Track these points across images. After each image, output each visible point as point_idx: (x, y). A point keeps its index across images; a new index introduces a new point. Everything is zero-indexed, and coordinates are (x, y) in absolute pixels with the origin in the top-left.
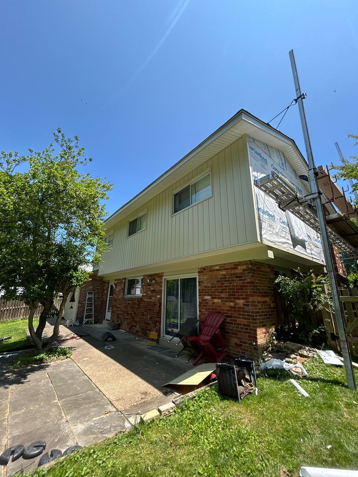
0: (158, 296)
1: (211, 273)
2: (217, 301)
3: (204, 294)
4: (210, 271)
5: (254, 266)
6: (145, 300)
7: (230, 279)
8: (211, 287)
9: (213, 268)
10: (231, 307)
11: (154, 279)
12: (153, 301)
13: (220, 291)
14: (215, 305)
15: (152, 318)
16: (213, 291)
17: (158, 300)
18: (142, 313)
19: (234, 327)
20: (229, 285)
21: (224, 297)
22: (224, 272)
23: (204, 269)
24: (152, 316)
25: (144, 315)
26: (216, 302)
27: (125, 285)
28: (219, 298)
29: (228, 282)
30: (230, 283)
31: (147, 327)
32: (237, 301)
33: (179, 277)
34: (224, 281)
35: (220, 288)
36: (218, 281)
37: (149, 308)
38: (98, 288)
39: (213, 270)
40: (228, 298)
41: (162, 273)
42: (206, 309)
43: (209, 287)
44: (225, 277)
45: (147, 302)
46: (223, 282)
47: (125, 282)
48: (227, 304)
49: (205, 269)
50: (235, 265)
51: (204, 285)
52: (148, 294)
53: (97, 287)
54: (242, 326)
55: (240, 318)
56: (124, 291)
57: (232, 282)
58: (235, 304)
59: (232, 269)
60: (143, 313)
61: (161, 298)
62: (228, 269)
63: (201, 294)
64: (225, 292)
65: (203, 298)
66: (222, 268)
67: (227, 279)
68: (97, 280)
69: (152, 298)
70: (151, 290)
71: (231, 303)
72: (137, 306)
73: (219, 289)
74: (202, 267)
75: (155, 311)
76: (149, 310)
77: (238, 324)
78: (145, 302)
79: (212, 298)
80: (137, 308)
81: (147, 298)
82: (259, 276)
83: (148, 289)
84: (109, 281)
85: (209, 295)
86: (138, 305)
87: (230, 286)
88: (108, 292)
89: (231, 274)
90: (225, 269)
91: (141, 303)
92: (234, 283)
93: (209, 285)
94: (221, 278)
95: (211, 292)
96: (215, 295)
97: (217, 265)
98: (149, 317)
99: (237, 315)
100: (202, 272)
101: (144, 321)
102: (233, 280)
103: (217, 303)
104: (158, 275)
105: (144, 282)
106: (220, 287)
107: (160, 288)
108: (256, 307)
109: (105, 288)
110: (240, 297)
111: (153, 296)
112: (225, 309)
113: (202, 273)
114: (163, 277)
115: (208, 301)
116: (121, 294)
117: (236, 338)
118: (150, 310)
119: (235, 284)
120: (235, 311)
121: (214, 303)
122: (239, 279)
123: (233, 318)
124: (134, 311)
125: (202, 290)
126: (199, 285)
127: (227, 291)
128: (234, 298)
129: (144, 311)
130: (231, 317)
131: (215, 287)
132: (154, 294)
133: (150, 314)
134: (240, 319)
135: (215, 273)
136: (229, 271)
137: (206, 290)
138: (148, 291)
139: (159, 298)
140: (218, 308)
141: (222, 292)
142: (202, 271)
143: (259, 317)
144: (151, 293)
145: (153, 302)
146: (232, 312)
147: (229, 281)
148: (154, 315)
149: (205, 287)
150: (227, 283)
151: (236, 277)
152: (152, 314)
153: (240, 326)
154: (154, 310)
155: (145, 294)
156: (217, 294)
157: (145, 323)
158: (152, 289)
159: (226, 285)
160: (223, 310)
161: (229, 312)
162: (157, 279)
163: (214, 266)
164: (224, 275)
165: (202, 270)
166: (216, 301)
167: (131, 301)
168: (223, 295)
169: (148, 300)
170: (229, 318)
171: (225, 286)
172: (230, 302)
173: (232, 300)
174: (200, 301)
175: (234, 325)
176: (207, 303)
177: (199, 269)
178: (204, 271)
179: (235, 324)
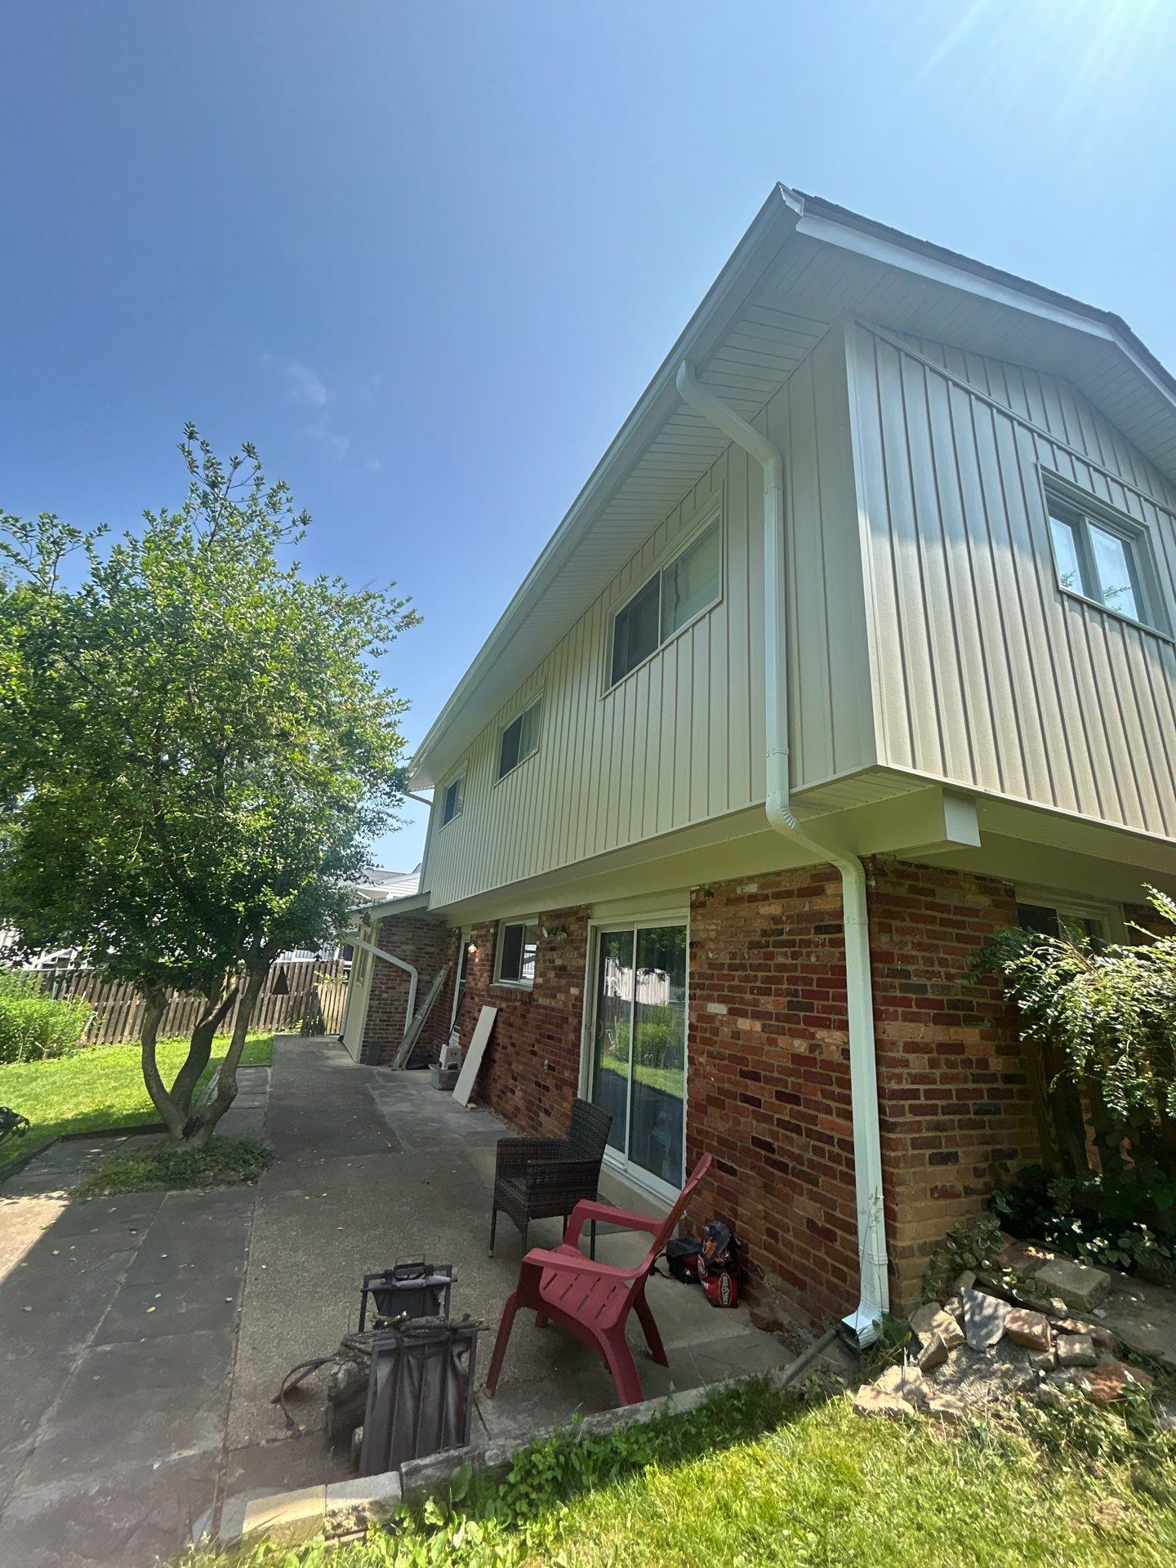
0: (574, 991)
1: (732, 909)
2: (748, 1028)
3: (705, 992)
4: (729, 902)
5: (894, 884)
6: (540, 1001)
7: (797, 938)
8: (732, 967)
9: (739, 891)
10: (797, 1059)
11: (564, 930)
12: (560, 1005)
13: (758, 984)
14: (740, 1042)
15: (553, 1069)
16: (736, 983)
17: (574, 1006)
18: (530, 1045)
19: (805, 1148)
20: (790, 961)
21: (771, 1014)
22: (774, 908)
23: (709, 894)
24: (554, 1061)
25: (534, 1053)
26: (745, 1032)
27: (494, 946)
28: (756, 1016)
29: (789, 950)
30: (795, 956)
31: (540, 1101)
32: (821, 1034)
33: (632, 923)
34: (778, 944)
35: (760, 974)
36: (752, 945)
37: (549, 1030)
38: (433, 950)
39: (739, 899)
40: (788, 1019)
41: (589, 907)
42: (710, 1055)
43: (723, 965)
44: (780, 927)
45: (546, 1008)
46: (771, 949)
47: (495, 935)
48: (783, 1041)
49: (712, 895)
50: (814, 877)
51: (707, 957)
52: (548, 981)
53: (428, 949)
54: (836, 1150)
55: (829, 1111)
56: (493, 966)
57: (804, 951)
58: (812, 1048)
59: (805, 893)
60: (533, 1046)
61: (580, 998)
62: (788, 894)
63: (698, 992)
64: (778, 993)
65: (703, 1008)
66: (769, 892)
67: (785, 937)
68: (428, 925)
69: (559, 996)
70: (555, 968)
71: (797, 1042)
72: (518, 1021)
73: (755, 979)
74: (702, 887)
75: (563, 1044)
76: (550, 1037)
77: (820, 1137)
78: (539, 1007)
79: (731, 1012)
80: (520, 1028)
81: (545, 995)
82: (921, 926)
83: (550, 960)
84: (460, 928)
85: (722, 1000)
86: (521, 1016)
87: (794, 968)
88: (457, 964)
89: (802, 918)
90: (778, 896)
91: (529, 1012)
92: (809, 955)
93: (724, 958)
94: (764, 933)
95: (731, 989)
96: (742, 1001)
97: (751, 879)
98: (546, 1062)
99: (819, 1097)
100: (703, 905)
101: (534, 1075)
102: (806, 943)
103: (749, 1033)
104: (577, 913)
106: (759, 968)
107: (581, 962)
108: (896, 1071)
109: (450, 952)
110: (833, 1017)
111: (560, 989)
112: (776, 1063)
113: (701, 911)
114: (591, 923)
115: (717, 1024)
116: (485, 975)
117: (814, 1197)
118: (552, 1038)
119: (813, 959)
120: (810, 1077)
121: (736, 1035)
122: (827, 936)
123: (801, 1108)
124: (511, 1037)
125: (702, 976)
126: (693, 957)
127: (785, 986)
128: (811, 1022)
129: (537, 1040)
130: (794, 1099)
131: (742, 967)
132: (563, 982)
133: (551, 1053)
134: (829, 1117)
135: (745, 910)
136: (795, 901)
137: (711, 977)
138: (549, 968)
139: (576, 999)
140: (749, 1057)
141: (766, 992)
142: (703, 900)
143: (909, 1118)
144: (557, 976)
145: (562, 1011)
146: (801, 1081)
147: (791, 944)
148: (560, 1056)
149: (712, 966)
150: (785, 954)
151: (819, 930)
152: (556, 1054)
153: (827, 1147)
154: (560, 1040)
155: (541, 980)
156: (748, 997)
157: (537, 1084)
158: (559, 962)
159: (780, 960)
160: (769, 1067)
161: (791, 1080)
162: (574, 927)
163: (741, 881)
164: (776, 920)
165: (702, 898)
166: (744, 1024)
167: (507, 1000)
168: (768, 1004)
169: (548, 1002)
170: (789, 1106)
171: (781, 968)
172: (794, 1034)
173: (802, 1026)
174: (694, 1021)
175: (804, 1139)
176: (715, 1031)
177: (692, 892)
178: (709, 901)
179: (810, 1134)
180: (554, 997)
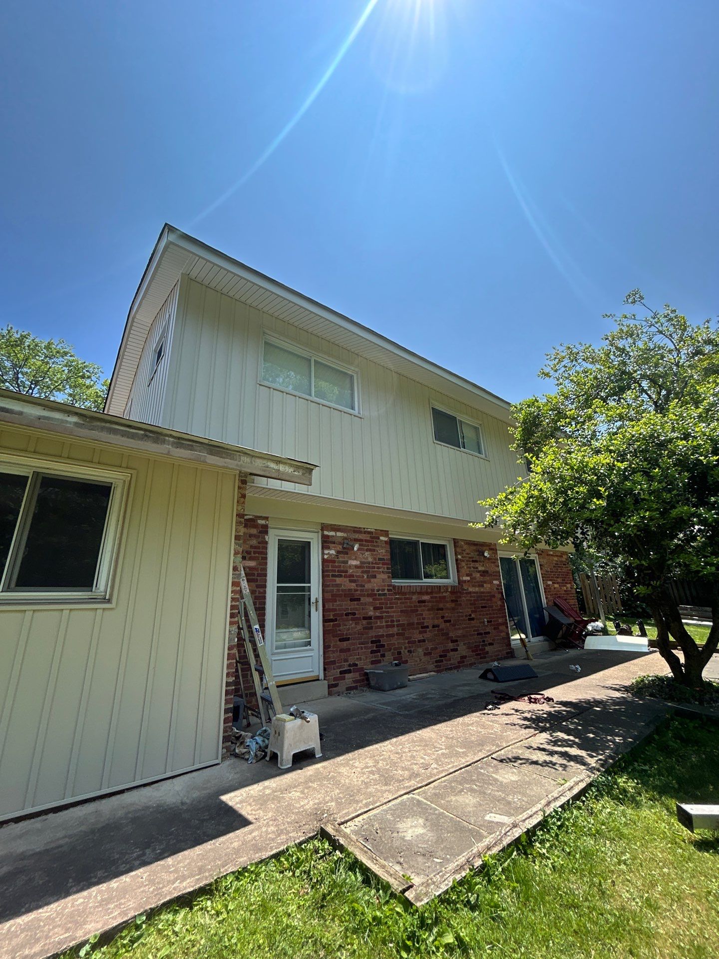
0: (496, 582)
3: (547, 578)
4: (547, 555)
6: (471, 589)
7: (561, 566)
13: (556, 576)
14: (555, 590)
15: (491, 621)
17: (497, 589)
18: (466, 616)
20: (560, 571)
21: (560, 582)
24: (490, 618)
25: (473, 619)
27: (389, 552)
31: (484, 641)
37: (482, 603)
41: (496, 544)
42: (551, 595)
43: (549, 571)
46: (557, 568)
47: (388, 543)
51: (545, 569)
52: (475, 578)
56: (390, 569)
58: (567, 588)
60: (470, 615)
61: (500, 585)
63: (544, 579)
65: (547, 583)
69: (485, 585)
70: (479, 572)
71: (564, 588)
72: (450, 603)
75: (494, 608)
76: (483, 607)
78: (470, 593)
80: (453, 609)
81: (473, 586)
83: (474, 568)
84: (267, 520)
85: (550, 580)
86: (452, 601)
88: (264, 564)
91: (460, 597)
92: (563, 569)
98: (486, 620)
101: (475, 629)
103: (557, 588)
105: (460, 554)
106: (556, 572)
107: (497, 569)
110: (568, 582)
111: (485, 582)
114: (498, 552)
118: (485, 607)
125: (544, 574)
126: (541, 569)
127: (561, 576)
129: (472, 612)
132: (487, 578)
133: (487, 614)
138: (474, 572)
139: (498, 585)
140: (558, 593)
144: (481, 575)
145: (489, 593)
148: (494, 614)
151: (564, 565)
152: (490, 614)
154: (492, 607)
155: (468, 578)
156: (555, 579)
157: (478, 634)
158: (480, 568)
160: (561, 594)
166: (555, 586)
169: (477, 589)
176: (550, 589)
180: (483, 586)
